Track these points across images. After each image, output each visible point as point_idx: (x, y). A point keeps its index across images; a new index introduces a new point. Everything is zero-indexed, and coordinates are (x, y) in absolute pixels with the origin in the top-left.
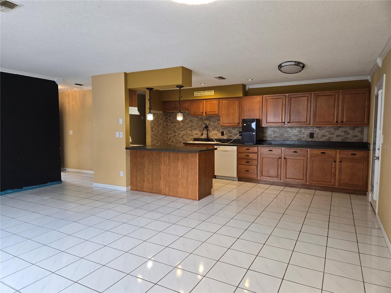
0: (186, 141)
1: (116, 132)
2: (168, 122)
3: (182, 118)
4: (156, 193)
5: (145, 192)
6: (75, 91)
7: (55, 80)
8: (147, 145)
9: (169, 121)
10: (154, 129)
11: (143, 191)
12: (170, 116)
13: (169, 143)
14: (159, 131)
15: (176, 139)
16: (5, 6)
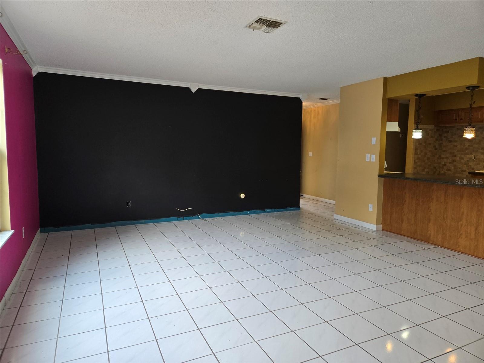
0: (473, 169)
1: (367, 155)
2: (442, 141)
3: (474, 135)
4: (421, 240)
5: (403, 235)
6: (318, 107)
7: (300, 96)
8: (406, 172)
9: (445, 139)
10: (419, 151)
11: (400, 234)
12: (448, 132)
13: (442, 172)
14: (427, 153)
15: (455, 166)
16: (271, 27)
